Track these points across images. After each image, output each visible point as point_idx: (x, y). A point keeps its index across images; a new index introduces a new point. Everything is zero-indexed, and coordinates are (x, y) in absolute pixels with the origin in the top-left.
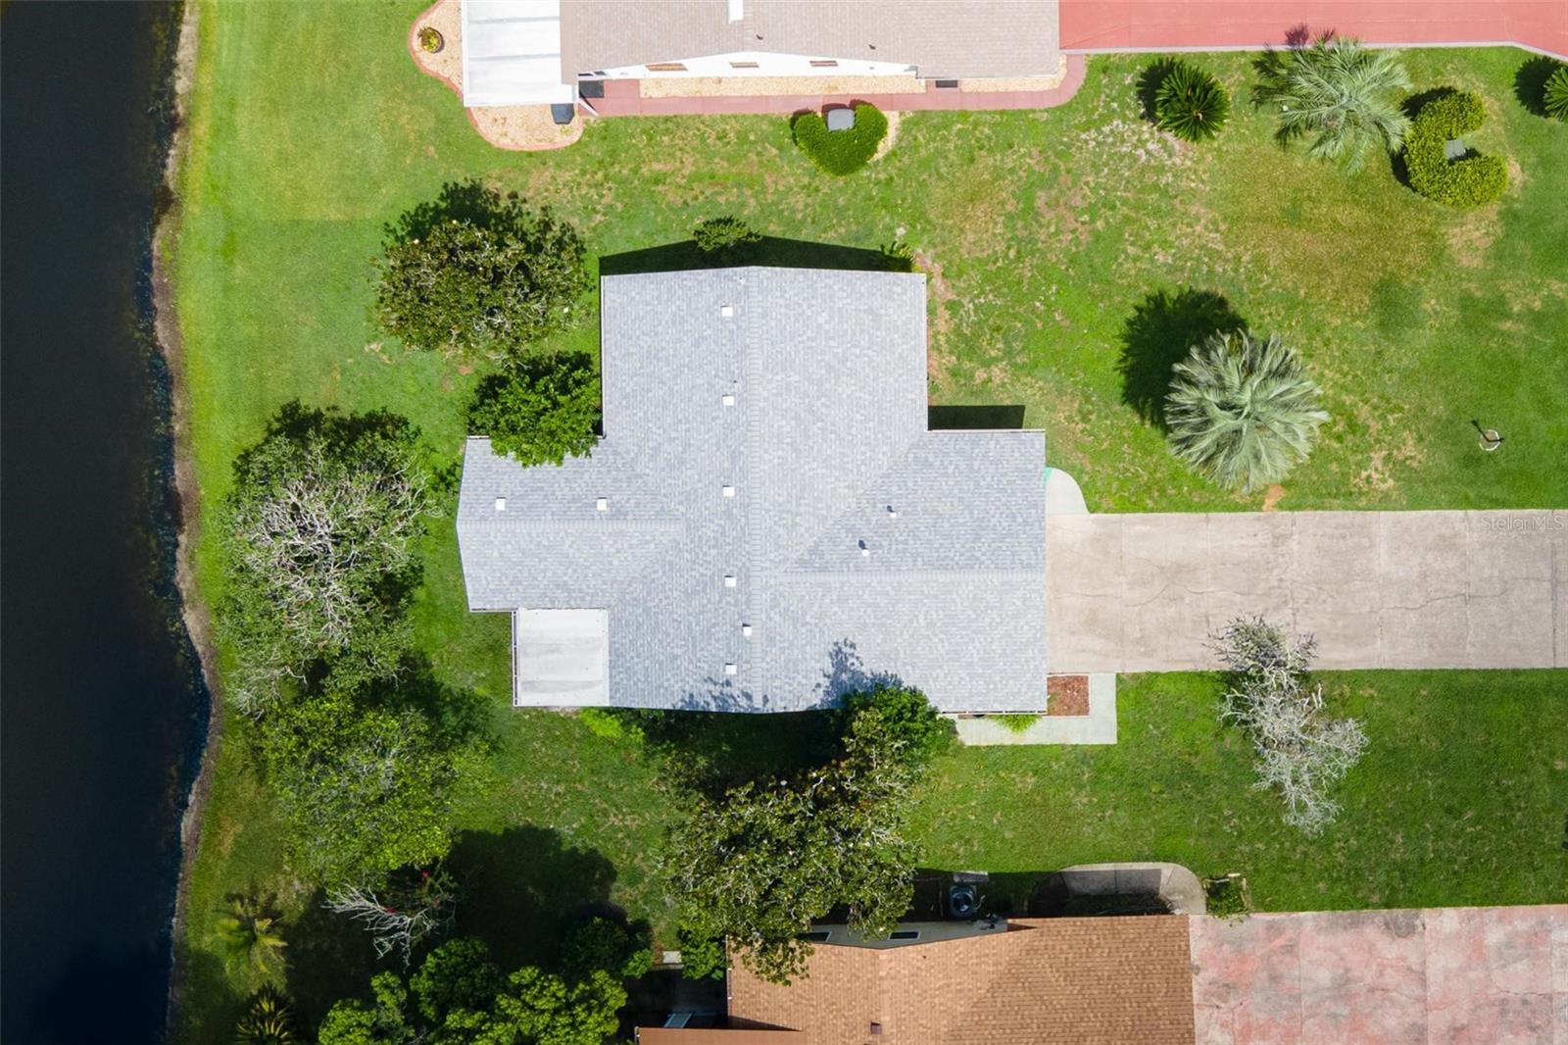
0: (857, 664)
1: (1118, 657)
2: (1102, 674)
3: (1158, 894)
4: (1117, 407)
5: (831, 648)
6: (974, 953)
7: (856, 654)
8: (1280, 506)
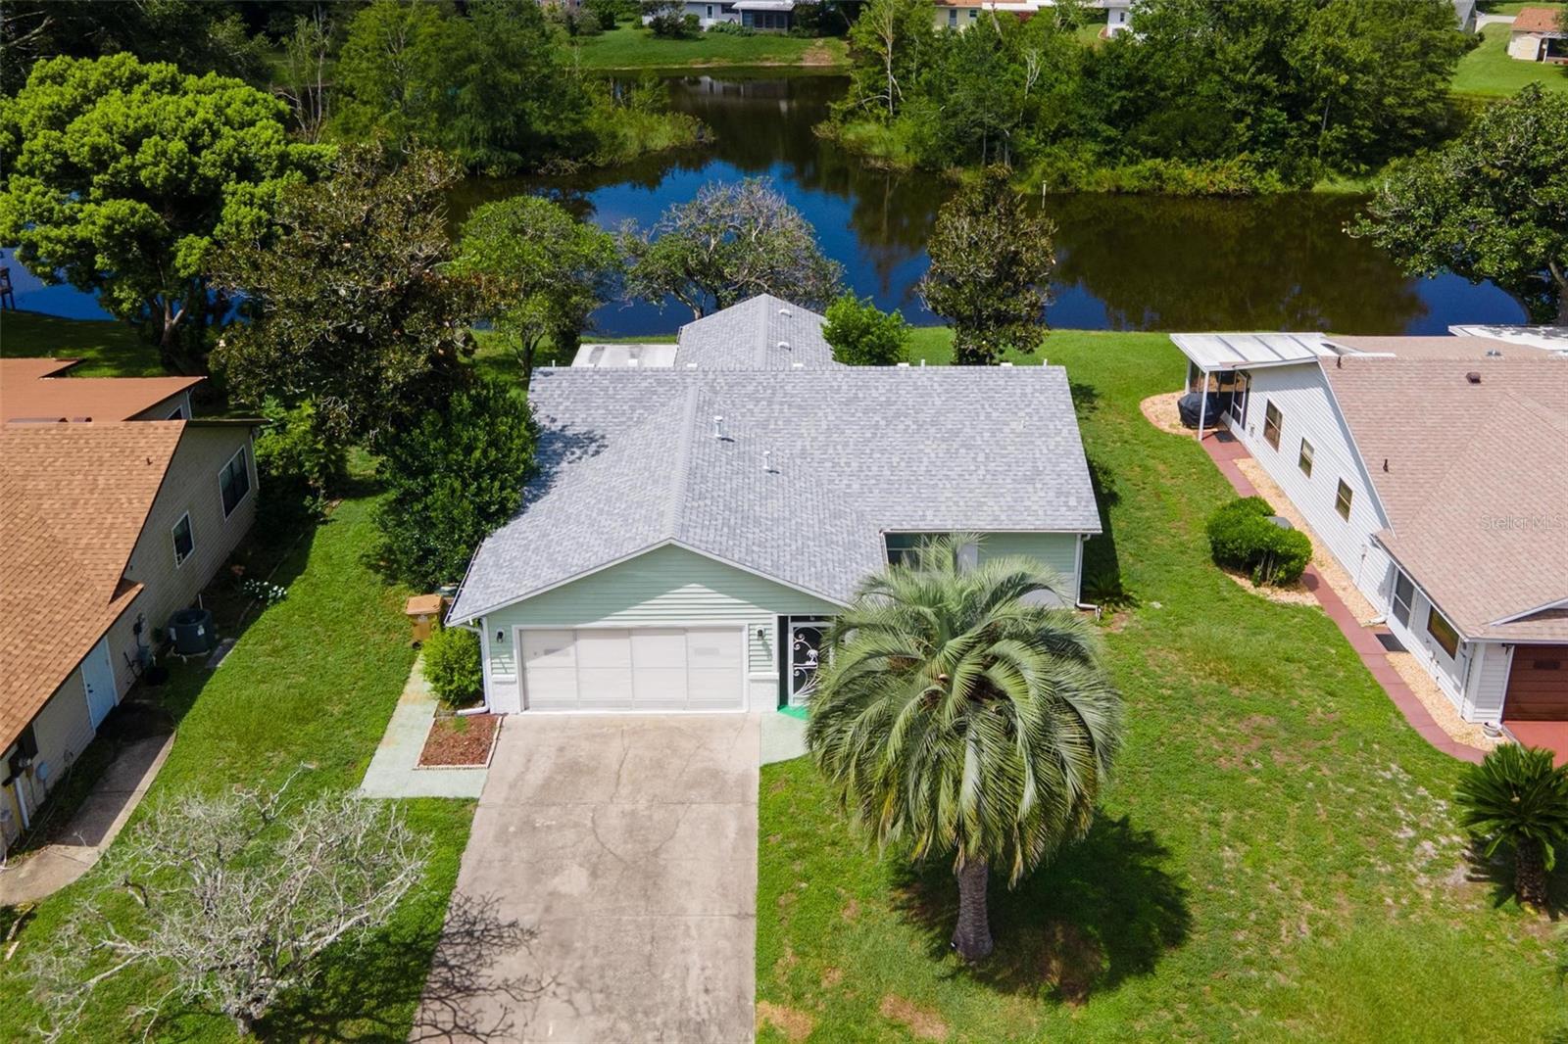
0: (572, 458)
1: (507, 799)
2: (482, 780)
7: (584, 457)
8: (767, 1032)
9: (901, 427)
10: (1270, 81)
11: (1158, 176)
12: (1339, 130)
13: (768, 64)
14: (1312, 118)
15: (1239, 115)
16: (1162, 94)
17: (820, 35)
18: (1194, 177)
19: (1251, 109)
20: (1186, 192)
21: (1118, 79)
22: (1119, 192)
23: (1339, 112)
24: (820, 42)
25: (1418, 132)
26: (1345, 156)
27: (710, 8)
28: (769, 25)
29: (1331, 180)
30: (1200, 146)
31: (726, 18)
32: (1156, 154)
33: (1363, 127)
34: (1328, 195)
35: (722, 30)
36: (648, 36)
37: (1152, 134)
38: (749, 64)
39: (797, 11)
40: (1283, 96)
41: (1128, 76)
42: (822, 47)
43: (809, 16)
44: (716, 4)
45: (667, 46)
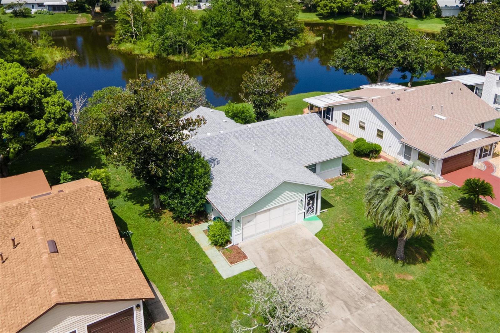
0: (212, 166)
1: (264, 265)
2: (252, 262)
3: (154, 322)
4: (361, 228)
5: (214, 157)
6: (105, 220)
7: (216, 165)
8: (381, 292)
9: (290, 137)
10: (256, 22)
11: (232, 52)
12: (275, 34)
13: (64, 24)
14: (268, 31)
15: (250, 32)
16: (227, 28)
17: (79, 13)
18: (242, 51)
19: (253, 30)
20: (241, 56)
21: (215, 24)
22: (222, 58)
23: (274, 29)
24: (80, 15)
25: (292, 32)
26: (277, 41)
27: (33, 6)
28: (59, 10)
29: (275, 48)
30: (241, 42)
31: (40, 9)
32: (229, 46)
33: (281, 33)
34: (274, 52)
35: (40, 13)
36: (11, 17)
37: (227, 39)
38: (57, 25)
39: (69, 5)
40: (260, 26)
41: (217, 23)
42: (81, 17)
43: (74, 6)
44: (35, 4)
45: (21, 20)
